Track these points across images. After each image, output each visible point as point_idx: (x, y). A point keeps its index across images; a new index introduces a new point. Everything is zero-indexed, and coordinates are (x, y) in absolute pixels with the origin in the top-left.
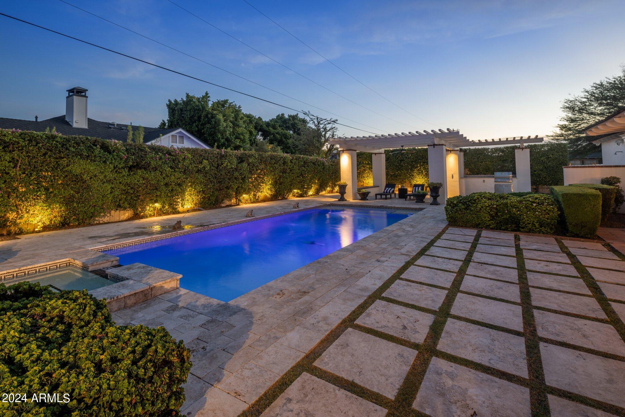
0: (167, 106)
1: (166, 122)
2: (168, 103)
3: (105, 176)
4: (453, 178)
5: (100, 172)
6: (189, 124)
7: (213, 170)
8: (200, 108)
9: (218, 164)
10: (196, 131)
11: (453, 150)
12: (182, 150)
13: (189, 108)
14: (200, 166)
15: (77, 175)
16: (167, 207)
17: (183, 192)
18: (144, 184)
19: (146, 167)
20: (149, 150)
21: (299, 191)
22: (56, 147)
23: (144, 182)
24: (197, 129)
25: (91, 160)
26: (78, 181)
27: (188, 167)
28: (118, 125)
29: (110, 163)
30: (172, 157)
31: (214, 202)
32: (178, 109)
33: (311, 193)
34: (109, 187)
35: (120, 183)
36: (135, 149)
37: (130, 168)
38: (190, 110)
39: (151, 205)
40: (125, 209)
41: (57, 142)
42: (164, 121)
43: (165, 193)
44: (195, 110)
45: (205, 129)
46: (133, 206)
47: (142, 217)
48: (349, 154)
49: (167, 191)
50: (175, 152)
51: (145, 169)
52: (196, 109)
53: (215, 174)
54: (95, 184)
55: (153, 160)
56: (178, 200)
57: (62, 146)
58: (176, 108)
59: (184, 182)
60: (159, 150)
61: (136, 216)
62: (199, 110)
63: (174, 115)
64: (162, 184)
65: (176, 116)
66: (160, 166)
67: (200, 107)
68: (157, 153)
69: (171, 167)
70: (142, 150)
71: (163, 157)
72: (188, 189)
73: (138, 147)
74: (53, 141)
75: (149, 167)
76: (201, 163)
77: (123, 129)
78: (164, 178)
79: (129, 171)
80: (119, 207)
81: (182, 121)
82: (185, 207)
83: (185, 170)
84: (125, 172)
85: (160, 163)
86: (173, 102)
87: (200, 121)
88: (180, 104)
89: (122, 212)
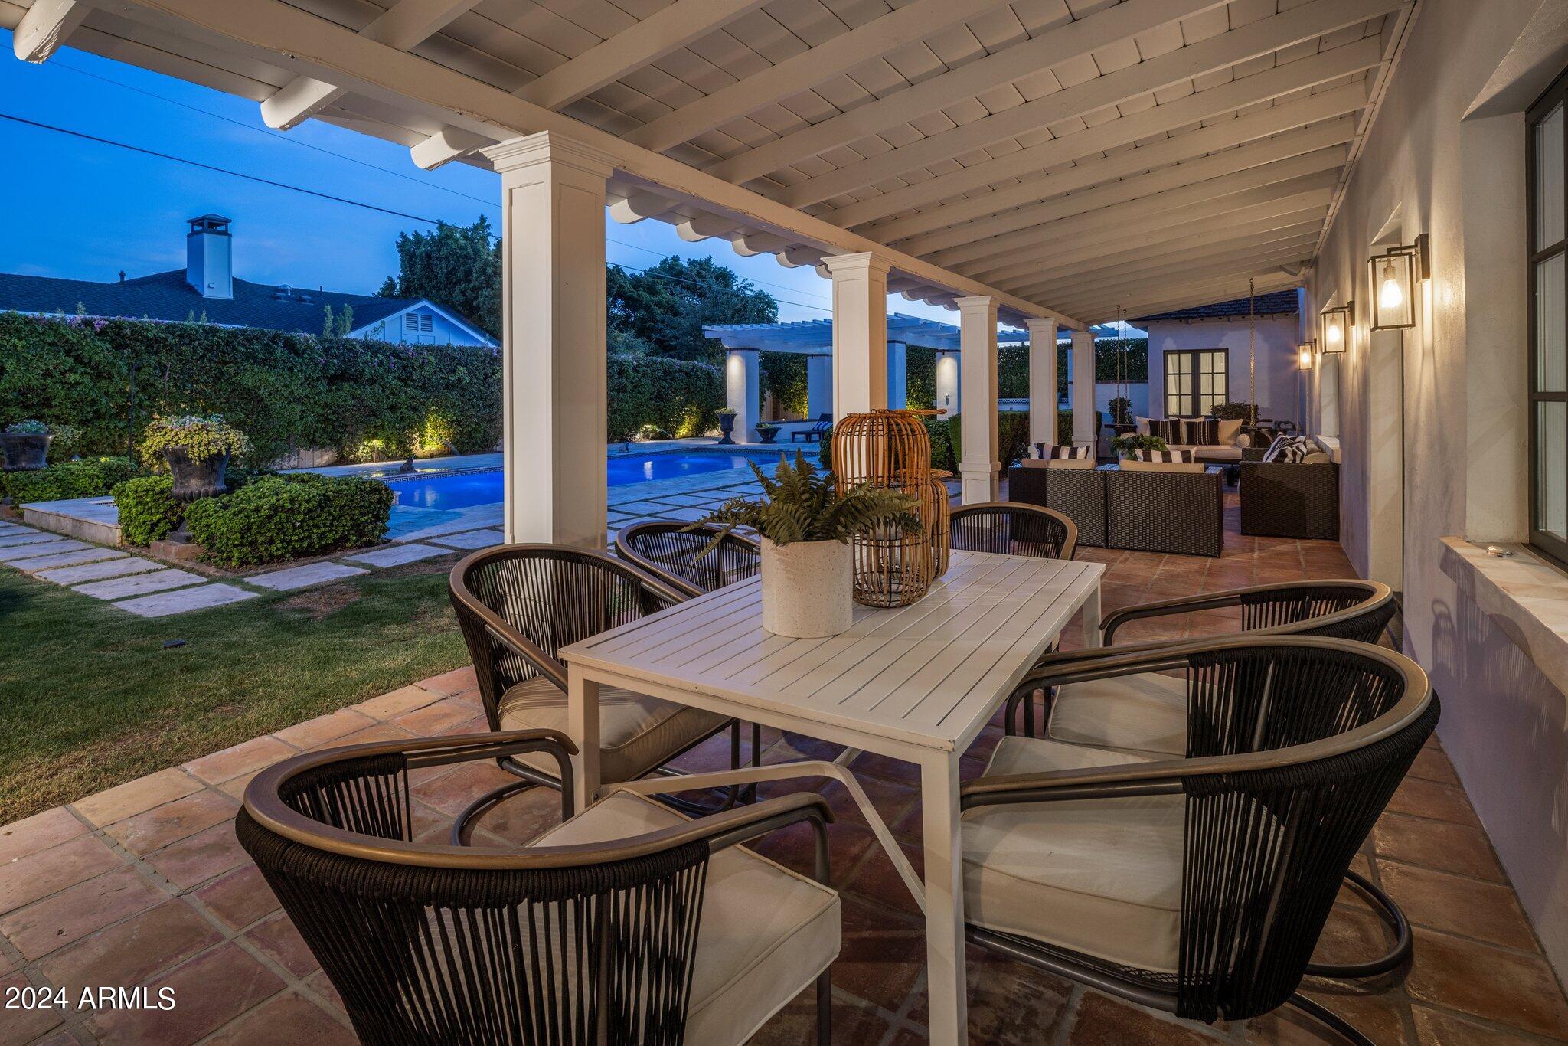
0: (398, 247)
1: (397, 281)
2: (400, 240)
3: (292, 393)
4: (947, 403)
5: (285, 386)
6: (446, 287)
7: (475, 384)
8: (468, 253)
9: (486, 374)
10: (461, 304)
11: (948, 351)
12: (418, 349)
13: (444, 251)
14: (452, 378)
15: (249, 389)
16: (394, 447)
17: (422, 421)
18: (354, 405)
19: (356, 379)
20: (361, 349)
21: (655, 427)
22: (218, 347)
23: (353, 402)
24: (462, 298)
25: (270, 366)
26: (251, 399)
27: (429, 379)
28: (293, 291)
29: (299, 371)
30: (400, 361)
31: (479, 442)
32: (421, 254)
33: (683, 432)
34: (298, 409)
35: (315, 403)
36: (338, 348)
37: (331, 380)
38: (447, 258)
39: (366, 443)
40: (323, 446)
41: (219, 337)
42: (390, 279)
43: (390, 422)
44: (458, 257)
45: (481, 299)
46: (337, 443)
47: (352, 462)
48: (742, 356)
49: (394, 419)
50: (407, 353)
51: (356, 381)
52: (461, 256)
53: (481, 391)
54: (278, 404)
55: (368, 364)
56: (414, 436)
57: (227, 344)
58: (417, 253)
59: (424, 404)
60: (379, 349)
61: (342, 460)
62: (467, 256)
63: (412, 266)
64: (385, 406)
65: (418, 269)
66: (382, 376)
67: (470, 250)
68: (374, 354)
69: (399, 378)
70: (350, 350)
71: (385, 361)
72: (431, 418)
73: (343, 345)
74: (213, 337)
75: (361, 378)
76: (454, 372)
77: (304, 301)
78: (388, 397)
79: (328, 385)
80: (313, 443)
81: (430, 282)
82: (427, 448)
83: (425, 384)
84: (323, 386)
85: (381, 372)
86: (411, 237)
87: (470, 282)
88: (427, 243)
89: (318, 452)
